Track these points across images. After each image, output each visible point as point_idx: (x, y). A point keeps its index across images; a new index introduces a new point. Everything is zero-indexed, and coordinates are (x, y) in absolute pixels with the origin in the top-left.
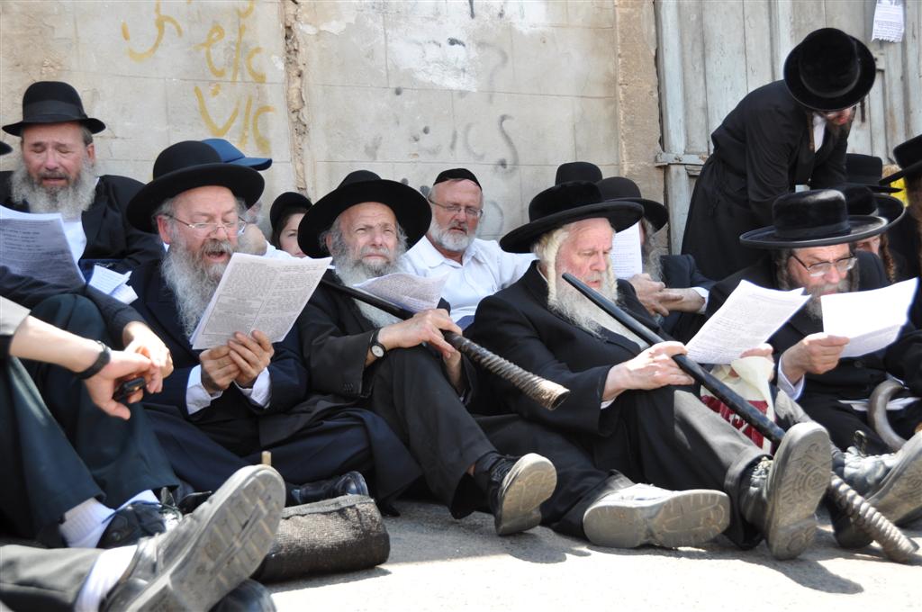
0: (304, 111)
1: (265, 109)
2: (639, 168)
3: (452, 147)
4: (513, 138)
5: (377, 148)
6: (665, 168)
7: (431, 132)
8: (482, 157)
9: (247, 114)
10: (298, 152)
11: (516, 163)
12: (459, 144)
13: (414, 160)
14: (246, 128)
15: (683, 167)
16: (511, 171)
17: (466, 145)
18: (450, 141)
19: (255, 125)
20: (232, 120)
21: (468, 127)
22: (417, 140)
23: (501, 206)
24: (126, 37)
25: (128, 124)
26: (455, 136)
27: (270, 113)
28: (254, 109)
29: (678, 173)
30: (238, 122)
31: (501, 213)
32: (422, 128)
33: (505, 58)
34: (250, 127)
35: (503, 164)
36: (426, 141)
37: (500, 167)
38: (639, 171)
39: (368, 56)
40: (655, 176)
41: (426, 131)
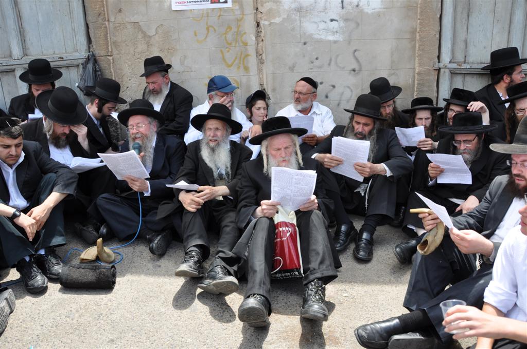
0: (264, 55)
1: (247, 56)
2: (425, 70)
3: (329, 64)
4: (360, 59)
5: (294, 67)
6: (439, 70)
7: (319, 59)
8: (344, 68)
9: (240, 58)
10: (260, 71)
11: (360, 70)
12: (333, 63)
13: (311, 71)
14: (240, 63)
15: (448, 69)
16: (357, 73)
17: (336, 63)
18: (328, 62)
19: (243, 62)
20: (235, 61)
21: (338, 56)
22: (312, 63)
23: (352, 88)
24: (196, 35)
25: (196, 66)
26: (331, 60)
27: (249, 57)
28: (243, 56)
29: (445, 72)
30: (237, 61)
31: (352, 91)
32: (316, 57)
33: (358, 24)
34: (242, 63)
35: (354, 70)
36: (317, 63)
37: (353, 72)
38: (424, 71)
39: (292, 30)
40: (433, 73)
41: (317, 59)
